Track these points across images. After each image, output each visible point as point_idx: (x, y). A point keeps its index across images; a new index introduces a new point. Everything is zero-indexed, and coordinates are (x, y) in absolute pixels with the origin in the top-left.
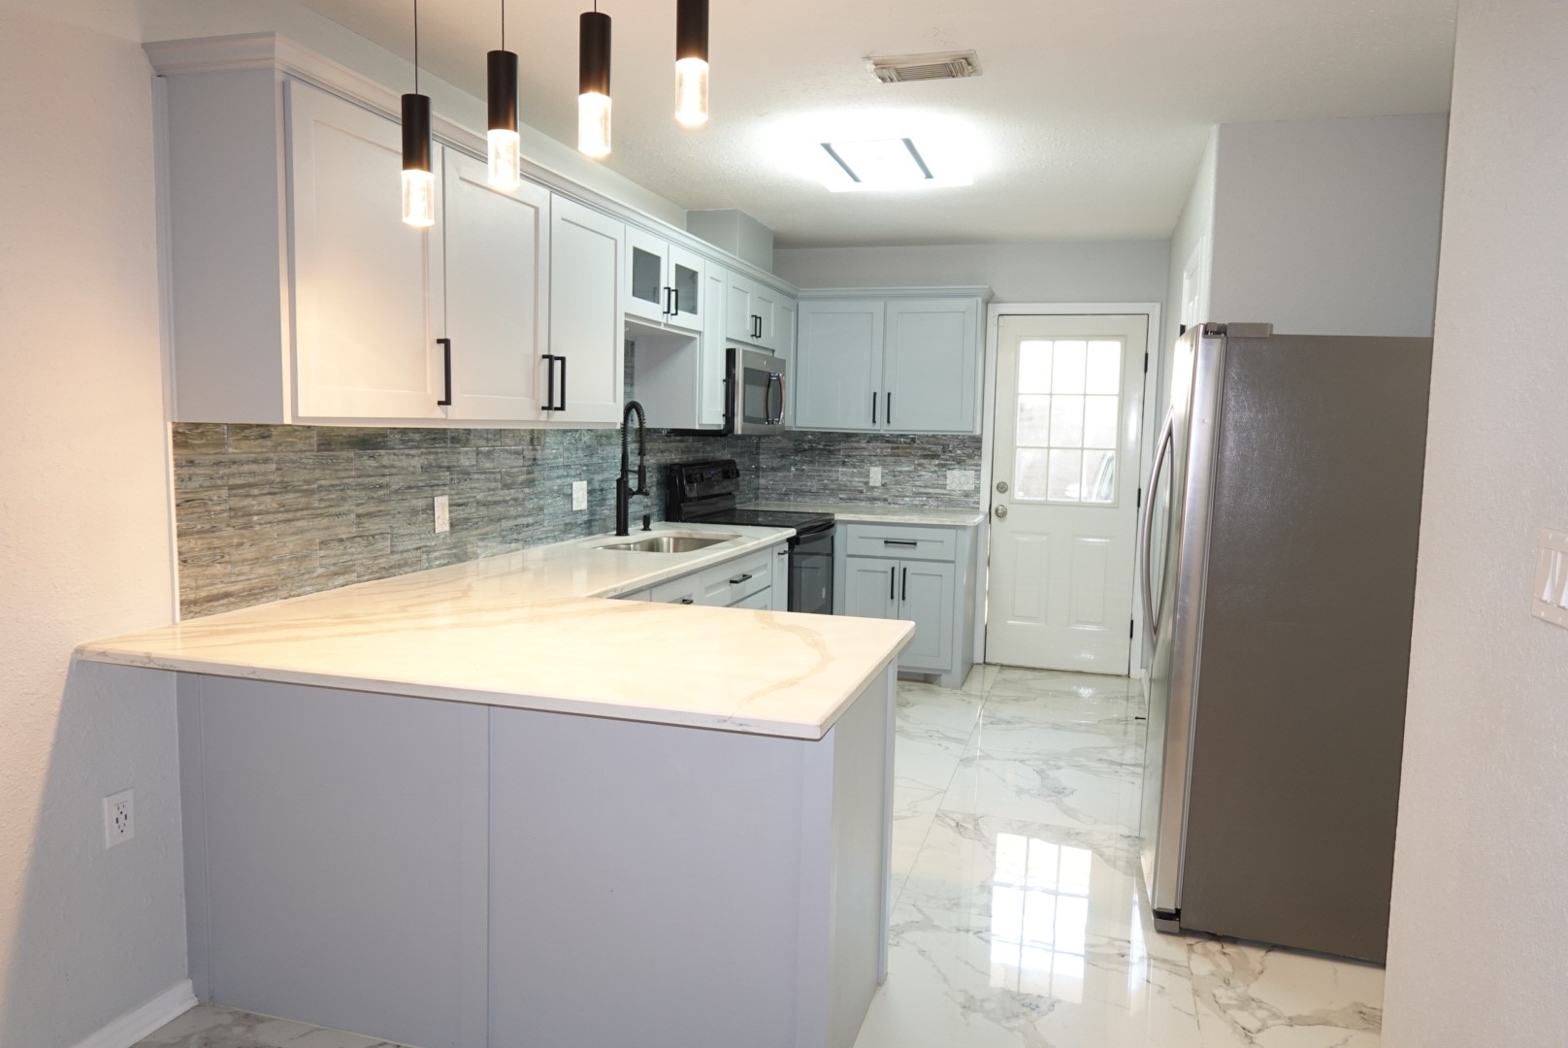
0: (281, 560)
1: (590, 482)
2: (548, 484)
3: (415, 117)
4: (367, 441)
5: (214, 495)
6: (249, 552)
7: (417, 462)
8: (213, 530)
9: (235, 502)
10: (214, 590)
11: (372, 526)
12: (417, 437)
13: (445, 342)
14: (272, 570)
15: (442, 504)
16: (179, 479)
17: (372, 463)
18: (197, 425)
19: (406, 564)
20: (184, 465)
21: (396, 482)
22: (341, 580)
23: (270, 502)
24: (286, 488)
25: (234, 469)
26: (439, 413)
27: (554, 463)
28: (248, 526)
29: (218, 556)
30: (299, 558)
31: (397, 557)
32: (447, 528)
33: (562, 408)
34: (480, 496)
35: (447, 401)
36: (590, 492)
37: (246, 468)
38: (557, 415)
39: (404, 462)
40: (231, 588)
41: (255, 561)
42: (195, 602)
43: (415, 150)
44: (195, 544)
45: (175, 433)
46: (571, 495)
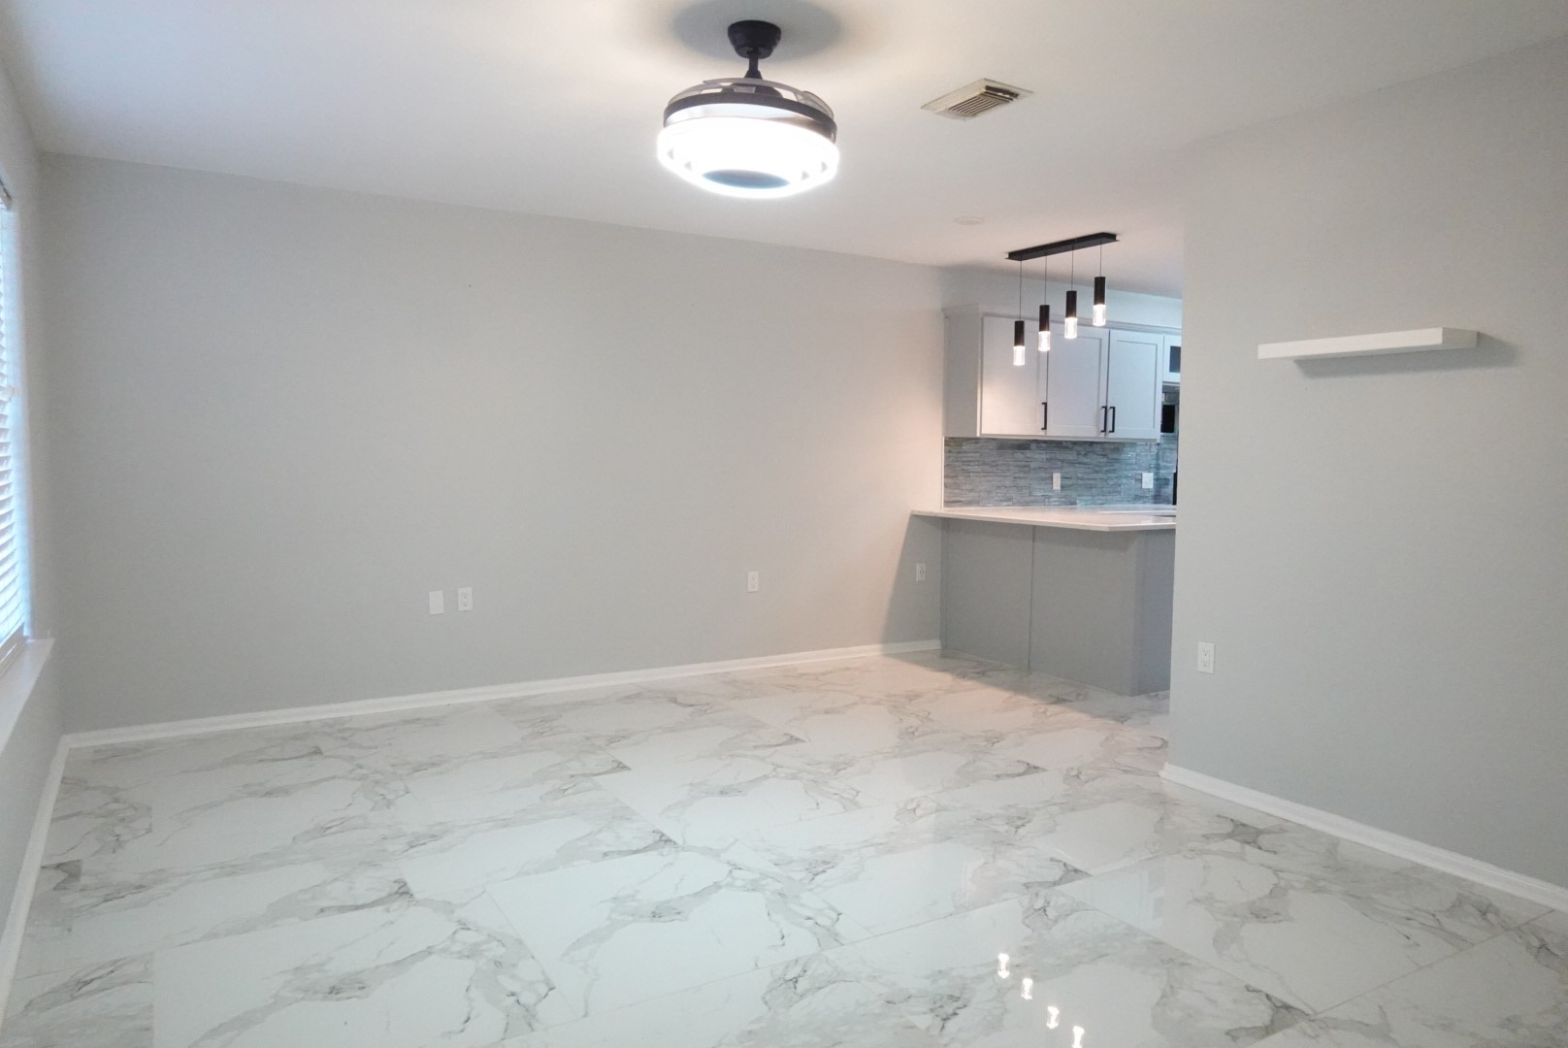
0: (980, 492)
1: (1156, 474)
2: (1125, 473)
3: (1019, 327)
4: (1022, 445)
5: (957, 464)
6: (969, 487)
7: (1044, 457)
8: (956, 476)
9: (965, 467)
10: (955, 499)
11: (1022, 483)
12: (1044, 445)
13: (1045, 404)
14: (977, 495)
15: (1057, 477)
16: (946, 458)
17: (1022, 456)
18: (953, 438)
19: (1036, 502)
20: (948, 452)
21: (1033, 465)
22: (1005, 503)
23: (978, 469)
24: (984, 464)
25: (965, 455)
26: (1042, 433)
27: (1129, 461)
28: (969, 476)
29: (957, 486)
30: (989, 492)
31: (1032, 498)
32: (1059, 488)
33: (1113, 431)
34: (1080, 475)
35: (1045, 428)
36: (1156, 480)
37: (971, 455)
38: (1111, 435)
39: (1037, 456)
40: (962, 499)
41: (971, 491)
42: (949, 502)
43: (1019, 338)
44: (950, 481)
45: (946, 441)
46: (1141, 480)
